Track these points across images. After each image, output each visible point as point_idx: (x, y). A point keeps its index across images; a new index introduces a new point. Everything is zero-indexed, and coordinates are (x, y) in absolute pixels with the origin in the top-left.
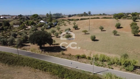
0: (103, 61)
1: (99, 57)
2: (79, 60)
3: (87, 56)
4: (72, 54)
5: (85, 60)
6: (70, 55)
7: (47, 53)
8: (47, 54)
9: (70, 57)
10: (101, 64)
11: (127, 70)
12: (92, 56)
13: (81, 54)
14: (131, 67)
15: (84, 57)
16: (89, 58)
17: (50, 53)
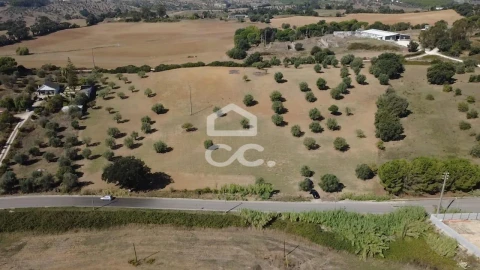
0: (235, 191)
1: (228, 188)
2: (201, 196)
3: (212, 189)
4: (188, 189)
5: (210, 195)
6: (186, 191)
7: (141, 193)
8: (141, 195)
9: (185, 193)
10: (232, 197)
11: (264, 199)
12: (219, 189)
13: (203, 186)
14: (267, 194)
15: (208, 191)
16: (216, 192)
17: (149, 193)
